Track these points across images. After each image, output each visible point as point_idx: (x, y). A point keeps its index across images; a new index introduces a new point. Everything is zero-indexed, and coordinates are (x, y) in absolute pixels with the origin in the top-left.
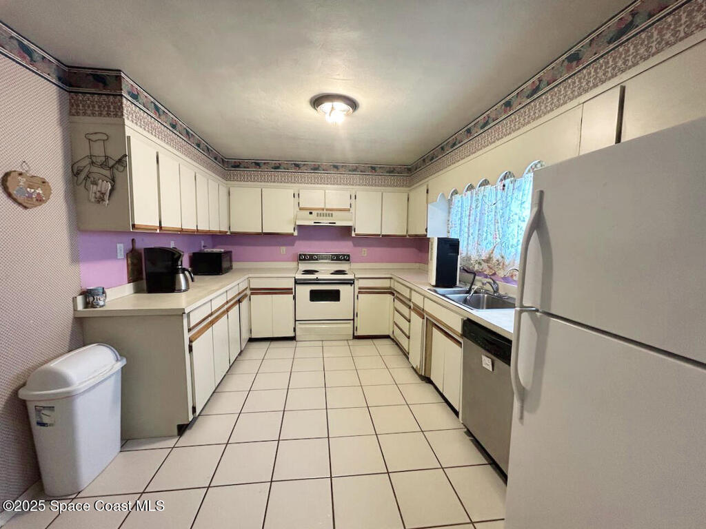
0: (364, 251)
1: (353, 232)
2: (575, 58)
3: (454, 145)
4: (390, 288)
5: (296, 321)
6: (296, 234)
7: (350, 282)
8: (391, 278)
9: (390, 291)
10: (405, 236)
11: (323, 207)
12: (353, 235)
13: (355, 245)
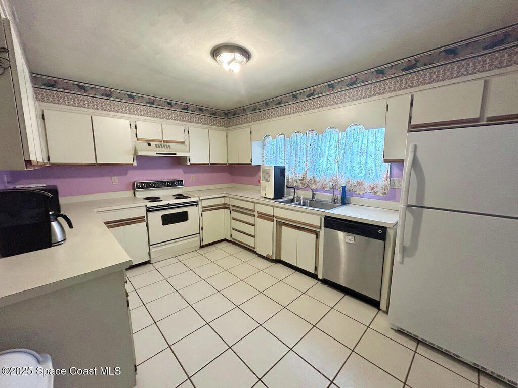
0: (193, 177)
1: (188, 161)
2: (381, 72)
3: (280, 103)
4: (225, 204)
5: (150, 245)
6: (135, 164)
7: (195, 204)
8: (224, 197)
9: (225, 206)
10: (226, 164)
11: (161, 139)
12: (189, 164)
13: (185, 173)
